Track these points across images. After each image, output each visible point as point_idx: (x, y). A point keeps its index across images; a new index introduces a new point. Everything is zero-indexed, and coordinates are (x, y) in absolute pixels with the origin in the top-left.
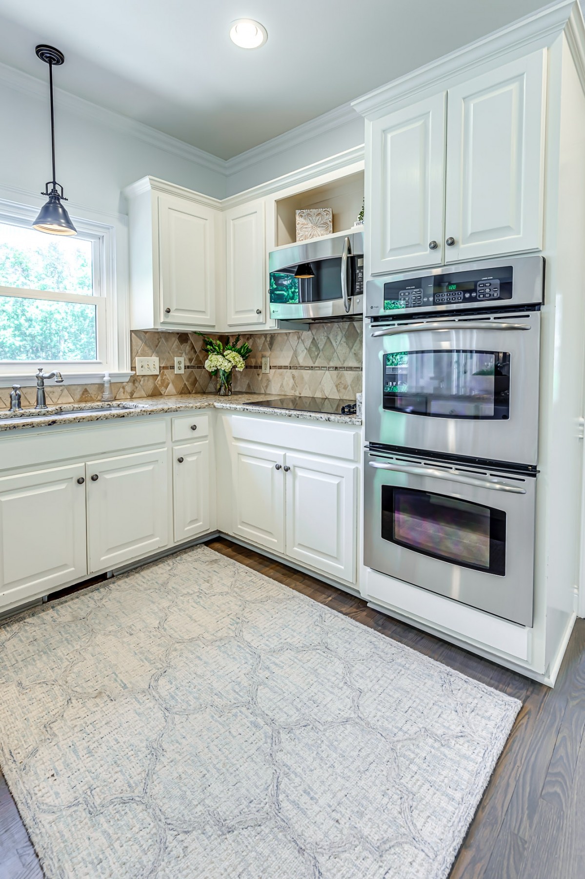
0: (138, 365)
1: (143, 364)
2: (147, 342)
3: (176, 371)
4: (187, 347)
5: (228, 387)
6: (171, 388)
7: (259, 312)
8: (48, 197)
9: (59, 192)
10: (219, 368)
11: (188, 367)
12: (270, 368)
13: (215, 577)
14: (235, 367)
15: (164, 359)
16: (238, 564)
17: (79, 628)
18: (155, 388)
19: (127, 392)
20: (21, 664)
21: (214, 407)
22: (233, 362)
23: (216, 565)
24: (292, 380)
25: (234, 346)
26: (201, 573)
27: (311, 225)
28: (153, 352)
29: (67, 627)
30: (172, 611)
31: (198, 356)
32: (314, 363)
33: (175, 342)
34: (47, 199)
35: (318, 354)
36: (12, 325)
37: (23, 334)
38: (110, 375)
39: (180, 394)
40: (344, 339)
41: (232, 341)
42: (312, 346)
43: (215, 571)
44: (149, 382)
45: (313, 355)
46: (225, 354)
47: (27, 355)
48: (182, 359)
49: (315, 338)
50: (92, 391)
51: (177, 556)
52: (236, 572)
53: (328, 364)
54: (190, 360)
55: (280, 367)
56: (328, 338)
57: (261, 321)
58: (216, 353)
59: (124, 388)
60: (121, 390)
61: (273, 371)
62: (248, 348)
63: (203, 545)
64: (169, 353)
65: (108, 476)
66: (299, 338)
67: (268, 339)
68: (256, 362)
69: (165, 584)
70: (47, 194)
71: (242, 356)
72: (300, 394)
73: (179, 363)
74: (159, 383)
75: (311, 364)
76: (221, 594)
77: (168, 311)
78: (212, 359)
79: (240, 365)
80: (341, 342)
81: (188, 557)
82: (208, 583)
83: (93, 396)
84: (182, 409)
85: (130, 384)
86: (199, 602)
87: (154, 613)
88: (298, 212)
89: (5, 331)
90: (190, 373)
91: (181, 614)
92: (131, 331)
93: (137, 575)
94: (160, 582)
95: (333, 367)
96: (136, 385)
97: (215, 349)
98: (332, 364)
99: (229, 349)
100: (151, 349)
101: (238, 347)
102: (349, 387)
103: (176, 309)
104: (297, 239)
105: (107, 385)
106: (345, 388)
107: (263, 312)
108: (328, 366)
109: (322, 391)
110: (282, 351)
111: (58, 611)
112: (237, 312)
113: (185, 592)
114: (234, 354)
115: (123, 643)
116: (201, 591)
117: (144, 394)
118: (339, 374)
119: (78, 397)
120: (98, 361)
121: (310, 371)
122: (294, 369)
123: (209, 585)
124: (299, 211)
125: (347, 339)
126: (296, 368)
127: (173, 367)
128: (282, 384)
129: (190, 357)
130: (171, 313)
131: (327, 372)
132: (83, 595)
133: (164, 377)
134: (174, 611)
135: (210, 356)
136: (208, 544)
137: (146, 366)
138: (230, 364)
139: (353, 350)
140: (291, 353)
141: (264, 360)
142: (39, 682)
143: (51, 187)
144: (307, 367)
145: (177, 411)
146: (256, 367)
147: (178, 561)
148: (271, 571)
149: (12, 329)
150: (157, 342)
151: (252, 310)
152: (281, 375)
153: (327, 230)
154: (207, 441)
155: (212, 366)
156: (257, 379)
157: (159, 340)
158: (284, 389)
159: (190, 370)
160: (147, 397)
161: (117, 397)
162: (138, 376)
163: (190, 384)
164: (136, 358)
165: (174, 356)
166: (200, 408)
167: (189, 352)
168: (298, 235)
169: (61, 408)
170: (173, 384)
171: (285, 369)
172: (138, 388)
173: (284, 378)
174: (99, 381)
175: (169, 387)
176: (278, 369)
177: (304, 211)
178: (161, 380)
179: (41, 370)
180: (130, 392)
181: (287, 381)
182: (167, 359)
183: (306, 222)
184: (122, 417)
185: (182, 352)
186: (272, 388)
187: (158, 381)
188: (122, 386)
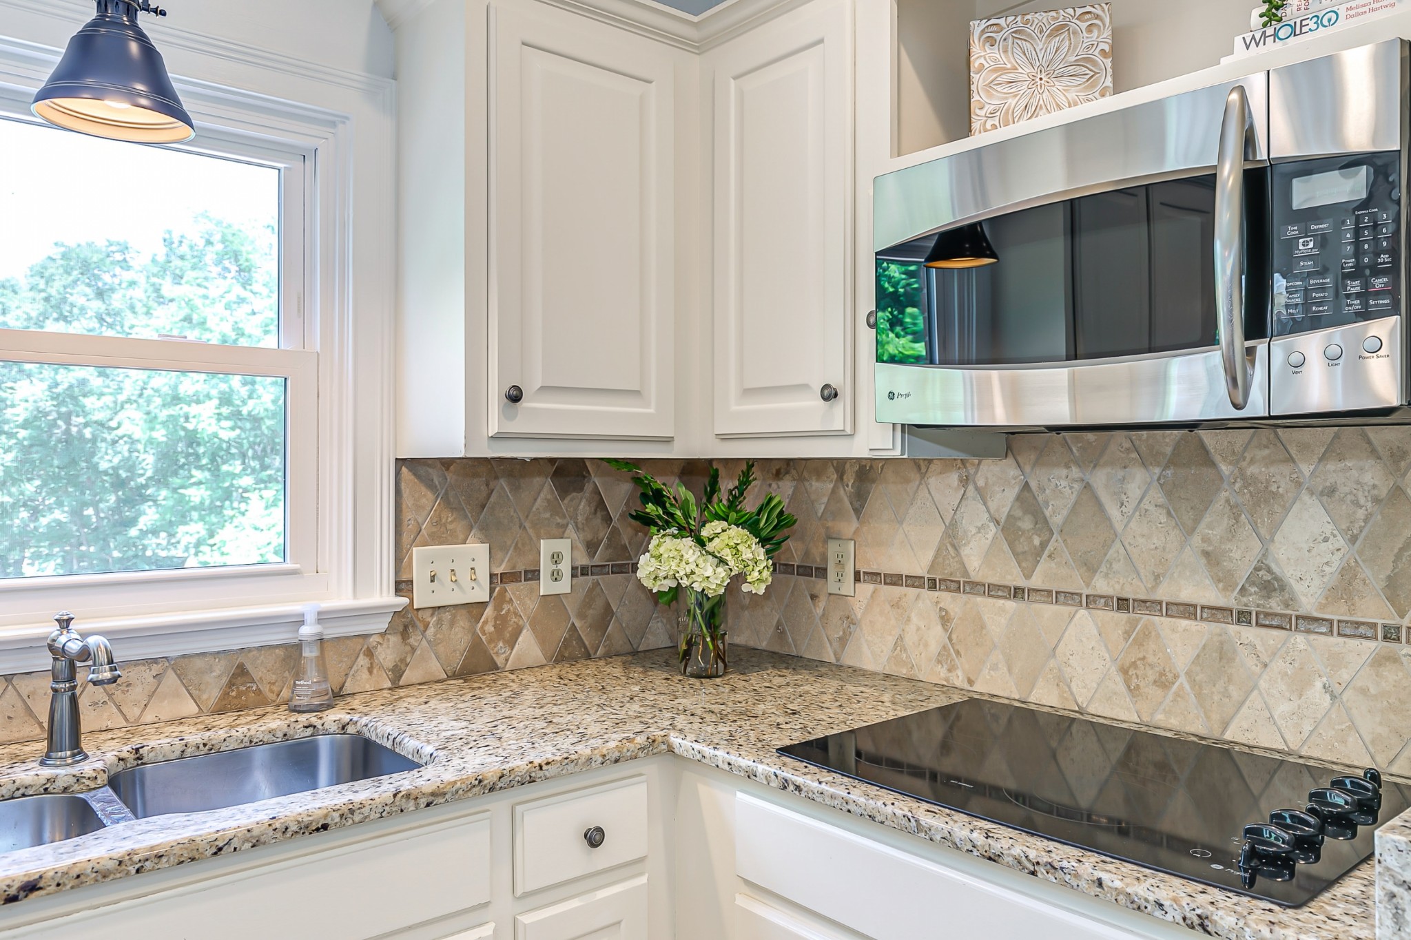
0: (419, 575)
1: (436, 568)
2: (451, 494)
3: (546, 586)
4: (581, 505)
5: (716, 647)
6: (528, 646)
7: (829, 394)
10: (685, 582)
11: (585, 571)
12: (857, 578)
14: (738, 579)
15: (504, 549)
18: (476, 646)
19: (381, 667)
21: (671, 750)
22: (731, 564)
24: (939, 628)
25: (733, 503)
27: (1029, 69)
28: (471, 528)
31: (615, 532)
32: (1028, 576)
33: (545, 488)
35: (1044, 545)
36: (214, 393)
37: (237, 415)
38: (323, 617)
39: (557, 661)
40: (1157, 495)
41: (727, 485)
42: (1018, 513)
44: (457, 629)
45: (1022, 546)
46: (705, 533)
47: (244, 463)
48: (563, 546)
49: (1033, 485)
50: (263, 672)
53: (1088, 585)
54: (591, 547)
55: (895, 580)
56: (1087, 486)
57: (838, 425)
58: (674, 530)
59: (370, 653)
60: (363, 661)
61: (866, 589)
62: (781, 512)
64: (521, 526)
66: (965, 481)
68: (807, 554)
71: (763, 541)
72: (971, 682)
73: (556, 558)
74: (490, 628)
75: (1015, 578)
77: (515, 396)
78: (662, 550)
79: (756, 574)
80: (1146, 504)
83: (265, 689)
84: (550, 770)
85: (394, 639)
88: (977, 27)
89: (200, 406)
90: (591, 590)
92: (400, 462)
95: (1108, 598)
96: (413, 640)
97: (672, 515)
98: (1101, 586)
99: (720, 518)
100: (466, 517)
101: (750, 505)
102: (1182, 680)
103: (543, 388)
104: (976, 125)
105: (309, 653)
106: (1163, 682)
107: (844, 394)
108: (1085, 592)
109: (1062, 681)
110: (901, 522)
112: (749, 392)
114: (737, 534)
117: (436, 670)
118: (1133, 624)
119: (212, 694)
120: (289, 565)
121: (1011, 605)
122: (948, 590)
124: (984, 24)
125: (1169, 494)
126: (956, 586)
127: (533, 575)
128: (901, 638)
129: (589, 537)
130: (524, 404)
131: (1083, 612)
133: (506, 607)
135: (655, 541)
137: (444, 575)
138: (721, 571)
139: (1196, 540)
140: (935, 534)
141: (833, 547)
144: (999, 587)
145: (532, 779)
146: (805, 571)
149: (216, 402)
150: (484, 494)
151: (805, 387)
152: (896, 605)
153: (1093, 86)
154: (643, 880)
155: (662, 574)
156: (810, 612)
157: (492, 485)
158: (908, 657)
159: (590, 578)
160: (449, 678)
161: (348, 688)
162: (418, 610)
163: (590, 626)
164: (415, 549)
165: (539, 538)
166: (617, 761)
167: (587, 519)
168: (978, 112)
169: (137, 750)
170: (534, 630)
171: (913, 586)
172: (418, 652)
173: (909, 620)
174: (281, 637)
175: (520, 639)
176: (886, 584)
177: (1002, 21)
178: (496, 618)
179: (65, 623)
180: (391, 665)
181: (918, 629)
182: (516, 547)
183: (1010, 62)
184: (318, 830)
185: (565, 522)
186: (865, 648)
187: (486, 623)
188: (363, 646)
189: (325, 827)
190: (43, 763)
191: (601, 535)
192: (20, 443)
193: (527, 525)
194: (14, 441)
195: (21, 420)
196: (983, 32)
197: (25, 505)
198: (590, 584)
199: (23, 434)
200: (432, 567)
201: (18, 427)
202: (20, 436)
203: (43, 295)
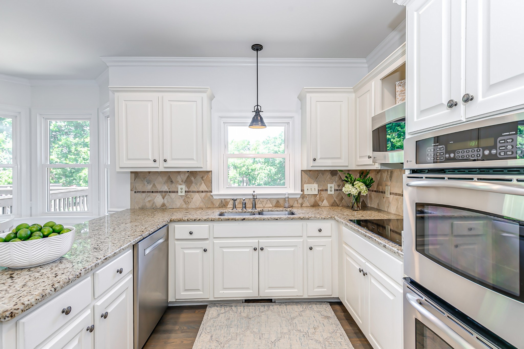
0: (305, 189)
2: (311, 176)
3: (329, 192)
4: (337, 178)
6: (325, 203)
7: (370, 157)
8: (255, 112)
9: (260, 110)
10: (350, 192)
11: (337, 190)
12: (390, 194)
13: (321, 328)
14: (360, 193)
15: (321, 185)
16: (340, 326)
17: (245, 322)
18: (316, 202)
19: (299, 203)
20: (218, 327)
21: (335, 219)
22: (359, 189)
23: (327, 320)
25: (364, 178)
26: (315, 321)
28: (315, 182)
29: (242, 319)
30: (285, 336)
33: (329, 175)
34: (254, 113)
38: (289, 194)
39: (331, 206)
43: (323, 324)
44: (312, 198)
46: (354, 183)
48: (332, 185)
50: (281, 202)
51: (311, 304)
52: (335, 331)
54: (339, 186)
57: (371, 163)
58: (349, 183)
59: (297, 201)
60: (296, 202)
61: (392, 196)
63: (329, 303)
65: (270, 249)
67: (389, 173)
69: (293, 318)
70: (254, 111)
71: (367, 186)
73: (331, 187)
74: (318, 199)
76: (316, 341)
77: (315, 160)
79: (363, 192)
81: (315, 307)
82: (314, 330)
83: (281, 204)
84: (311, 218)
85: (301, 199)
86: (301, 339)
87: (277, 332)
90: (338, 194)
91: (288, 341)
92: (302, 170)
93: (285, 306)
94: (292, 316)
96: (305, 199)
99: (358, 181)
100: (314, 180)
101: (367, 178)
103: (320, 158)
104: (397, 103)
105: (287, 200)
111: (245, 309)
112: (360, 157)
113: (299, 328)
114: (360, 184)
115: (254, 341)
116: (307, 333)
117: (308, 205)
119: (274, 204)
120: (285, 186)
123: (314, 331)
124: (398, 82)
127: (327, 190)
129: (338, 184)
130: (317, 161)
132: (257, 306)
133: (321, 196)
134: (286, 337)
135: (346, 185)
136: (331, 304)
137: (309, 189)
138: (356, 191)
141: (386, 187)
142: (217, 340)
143: (256, 107)
145: (309, 219)
146: (382, 192)
147: (308, 308)
148: (359, 342)
150: (317, 176)
155: (346, 191)
156: (383, 201)
157: (318, 174)
158: (399, 210)
159: (338, 191)
160: (311, 206)
161: (294, 206)
162: (305, 195)
163: (338, 200)
164: (305, 185)
165: (328, 184)
166: (324, 219)
167: (338, 181)
168: (397, 100)
169: (263, 210)
170: (327, 200)
171: (399, 196)
172: (305, 201)
173: (399, 203)
174: (283, 197)
175: (324, 201)
176: (395, 195)
177: (402, 81)
178: (319, 197)
179: (254, 192)
180: (301, 203)
181: (400, 205)
182: (323, 185)
183: (404, 89)
184: (276, 220)
185: (333, 181)
186: (392, 208)
187: (317, 198)
188: (296, 200)
189: (277, 219)
190: (252, 209)
191: (341, 184)
192: (278, 167)
193: (325, 181)
194: (277, 167)
195: (278, 163)
196: (398, 84)
197: (279, 179)
198: (338, 193)
199: (278, 165)
200: (308, 188)
201: (277, 164)
202: (278, 166)
203: (281, 139)
